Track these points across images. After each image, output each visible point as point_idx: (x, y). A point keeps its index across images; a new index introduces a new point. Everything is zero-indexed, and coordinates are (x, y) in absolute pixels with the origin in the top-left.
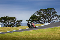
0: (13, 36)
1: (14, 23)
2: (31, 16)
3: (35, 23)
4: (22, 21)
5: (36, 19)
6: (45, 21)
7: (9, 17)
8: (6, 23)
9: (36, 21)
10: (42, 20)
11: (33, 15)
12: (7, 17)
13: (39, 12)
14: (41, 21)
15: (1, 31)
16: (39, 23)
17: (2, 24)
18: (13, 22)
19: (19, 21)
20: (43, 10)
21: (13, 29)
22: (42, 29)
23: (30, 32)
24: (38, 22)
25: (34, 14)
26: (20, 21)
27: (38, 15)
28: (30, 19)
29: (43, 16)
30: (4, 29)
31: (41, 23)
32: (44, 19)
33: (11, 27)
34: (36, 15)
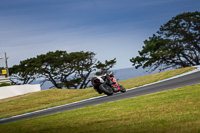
0: (87, 119)
1: (85, 73)
2: (146, 42)
3: (163, 66)
4: (113, 62)
5: (164, 50)
6: (197, 57)
7: (68, 53)
8: (56, 74)
9: (164, 59)
10: (187, 52)
11: (154, 39)
12: (61, 52)
13: (173, 26)
14: (184, 56)
15: (44, 106)
16: (177, 63)
17: (42, 79)
18: (82, 69)
19: (104, 63)
20: (187, 16)
21: (85, 93)
22: (188, 87)
23: (148, 101)
24: (173, 62)
25: (157, 35)
26: (108, 63)
27: (169, 36)
28: (141, 54)
29: (189, 38)
30: (54, 98)
31: (184, 65)
32: (192, 49)
33: (76, 87)
34: (163, 37)
